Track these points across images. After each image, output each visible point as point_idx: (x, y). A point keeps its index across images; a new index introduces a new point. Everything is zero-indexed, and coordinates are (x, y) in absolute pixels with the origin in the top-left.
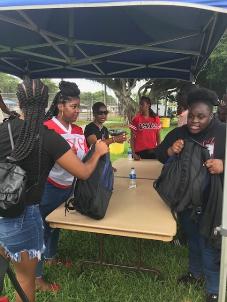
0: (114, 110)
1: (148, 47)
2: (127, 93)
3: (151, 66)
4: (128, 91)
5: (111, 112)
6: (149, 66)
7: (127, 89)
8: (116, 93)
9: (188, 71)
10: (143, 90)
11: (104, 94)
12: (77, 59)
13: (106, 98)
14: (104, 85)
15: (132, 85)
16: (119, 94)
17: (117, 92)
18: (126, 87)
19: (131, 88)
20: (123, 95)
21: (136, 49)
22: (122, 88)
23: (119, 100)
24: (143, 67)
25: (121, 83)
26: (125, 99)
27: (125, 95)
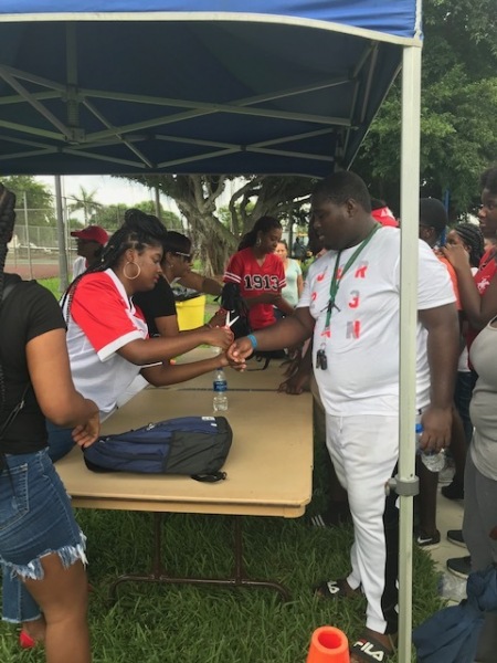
1: (240, 109)
2: (205, 206)
3: (250, 149)
4: (209, 202)
6: (248, 149)
7: (205, 197)
8: (180, 207)
9: (330, 159)
10: (241, 200)
11: (156, 208)
12: (89, 131)
14: (153, 189)
15: (216, 188)
16: (188, 208)
17: (184, 204)
18: (202, 192)
19: (213, 196)
20: (197, 211)
21: (216, 110)
22: (193, 195)
23: (189, 222)
24: (235, 149)
25: (192, 183)
26: (202, 220)
27: (202, 212)
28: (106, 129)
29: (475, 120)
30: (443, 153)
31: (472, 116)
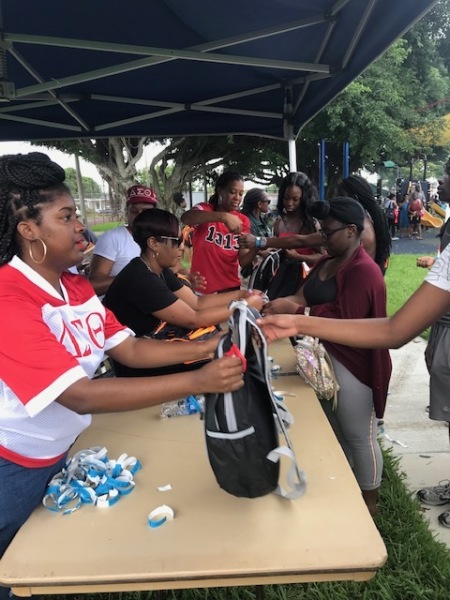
0: (98, 207)
1: (202, 56)
2: (127, 170)
3: (196, 107)
4: (129, 166)
5: (95, 213)
6: (194, 107)
7: (126, 161)
8: (102, 172)
9: (280, 116)
10: (160, 163)
11: (76, 175)
13: (82, 185)
14: (73, 155)
15: (135, 153)
16: (110, 174)
17: (105, 169)
18: (123, 158)
19: (133, 160)
20: (119, 175)
21: (174, 58)
22: (114, 161)
23: (111, 186)
24: (178, 108)
25: (113, 150)
26: (124, 184)
27: (124, 176)
28: (37, 83)
29: (380, 81)
30: (353, 112)
31: (378, 76)
